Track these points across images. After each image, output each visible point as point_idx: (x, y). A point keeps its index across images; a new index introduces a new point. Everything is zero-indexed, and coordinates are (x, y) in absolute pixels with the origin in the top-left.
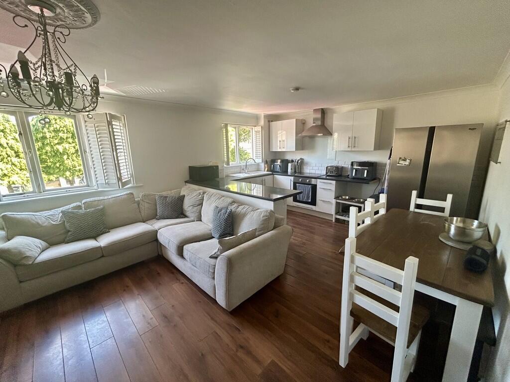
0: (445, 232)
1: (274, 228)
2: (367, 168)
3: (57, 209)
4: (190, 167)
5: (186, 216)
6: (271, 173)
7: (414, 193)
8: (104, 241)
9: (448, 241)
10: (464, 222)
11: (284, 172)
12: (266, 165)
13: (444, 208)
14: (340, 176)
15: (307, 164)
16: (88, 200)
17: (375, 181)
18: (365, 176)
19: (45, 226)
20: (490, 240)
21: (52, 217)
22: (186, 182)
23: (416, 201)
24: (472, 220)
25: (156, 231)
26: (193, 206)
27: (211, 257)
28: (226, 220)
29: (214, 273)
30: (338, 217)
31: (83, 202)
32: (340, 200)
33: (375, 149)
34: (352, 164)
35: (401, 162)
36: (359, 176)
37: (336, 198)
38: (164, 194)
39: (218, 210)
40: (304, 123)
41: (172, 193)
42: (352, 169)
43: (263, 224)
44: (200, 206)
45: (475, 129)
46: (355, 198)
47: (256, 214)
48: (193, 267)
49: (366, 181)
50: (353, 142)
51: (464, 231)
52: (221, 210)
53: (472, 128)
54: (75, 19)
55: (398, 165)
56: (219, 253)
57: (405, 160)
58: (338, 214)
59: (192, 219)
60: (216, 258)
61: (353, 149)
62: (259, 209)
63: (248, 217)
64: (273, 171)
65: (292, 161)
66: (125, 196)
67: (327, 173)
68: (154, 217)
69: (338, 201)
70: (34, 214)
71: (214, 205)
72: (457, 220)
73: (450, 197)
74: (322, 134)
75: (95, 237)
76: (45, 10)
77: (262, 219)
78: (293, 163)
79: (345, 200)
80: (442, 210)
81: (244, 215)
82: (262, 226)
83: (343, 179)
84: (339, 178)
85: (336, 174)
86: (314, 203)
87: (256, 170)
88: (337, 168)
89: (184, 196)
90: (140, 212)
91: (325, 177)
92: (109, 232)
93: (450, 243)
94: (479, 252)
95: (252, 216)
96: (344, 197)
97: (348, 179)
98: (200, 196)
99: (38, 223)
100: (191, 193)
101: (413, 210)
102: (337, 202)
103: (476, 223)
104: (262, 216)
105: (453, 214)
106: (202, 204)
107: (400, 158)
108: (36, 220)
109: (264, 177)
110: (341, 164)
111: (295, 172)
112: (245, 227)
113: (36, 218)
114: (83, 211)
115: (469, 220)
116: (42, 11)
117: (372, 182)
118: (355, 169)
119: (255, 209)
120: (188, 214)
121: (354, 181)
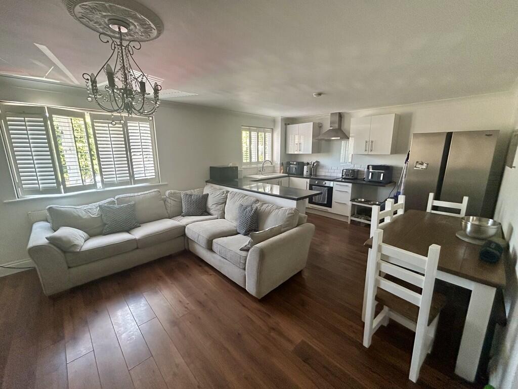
0: (462, 229)
1: (298, 226)
2: (383, 171)
3: (93, 204)
4: (211, 167)
5: (209, 214)
6: (287, 175)
7: (431, 195)
8: (139, 233)
9: (465, 237)
10: (480, 221)
11: (300, 174)
12: (282, 167)
13: (460, 210)
14: (356, 179)
15: (323, 167)
16: (121, 196)
17: (391, 184)
18: (381, 179)
19: (85, 219)
20: (503, 237)
21: (90, 211)
22: (207, 182)
23: (433, 203)
24: (487, 219)
25: (184, 227)
26: (217, 204)
27: (241, 250)
28: (252, 217)
29: (245, 263)
30: (354, 219)
31: (116, 198)
32: (357, 202)
33: (391, 153)
34: (368, 168)
35: (418, 166)
36: (375, 179)
37: (352, 200)
38: (189, 192)
39: (243, 208)
40: (320, 127)
41: (196, 192)
42: (369, 172)
43: (288, 221)
44: (224, 205)
45: (492, 135)
46: (372, 201)
47: (280, 212)
48: (222, 259)
49: (382, 184)
50: (370, 146)
51: (480, 228)
52: (246, 208)
53: (489, 134)
54: (143, 34)
55: (415, 168)
56: (249, 246)
57: (422, 164)
58: (354, 216)
59: (215, 216)
60: (247, 250)
61: (370, 153)
62: (282, 207)
63: (273, 214)
64: (289, 174)
65: (308, 164)
66: (153, 193)
67: (343, 176)
68: (179, 213)
69: (354, 203)
70: (75, 207)
71: (238, 204)
72: (473, 218)
73: (466, 199)
74: (339, 138)
75: (128, 231)
76: (122, 27)
77: (287, 216)
78: (309, 166)
79: (361, 202)
80: (458, 211)
81: (269, 213)
82: (288, 223)
83: (359, 182)
84: (355, 181)
85: (352, 177)
86: (329, 204)
87: (271, 172)
88: (353, 171)
89: (208, 194)
90: (166, 209)
91: (340, 179)
92: (140, 226)
93: (466, 240)
94: (493, 246)
95: (278, 213)
96: (359, 200)
97: (364, 182)
98: (224, 195)
99: (80, 216)
100: (213, 192)
101: (429, 211)
102: (352, 204)
103: (491, 221)
104: (287, 214)
105: (468, 214)
106: (225, 203)
107: (417, 162)
108: (77, 213)
109: (280, 179)
110: (357, 167)
111: (311, 174)
112: (270, 224)
113: (77, 211)
114: (116, 206)
115: (484, 219)
116: (120, 29)
117: (389, 185)
118: (371, 172)
119: (279, 208)
120: (212, 211)
121: (371, 184)
